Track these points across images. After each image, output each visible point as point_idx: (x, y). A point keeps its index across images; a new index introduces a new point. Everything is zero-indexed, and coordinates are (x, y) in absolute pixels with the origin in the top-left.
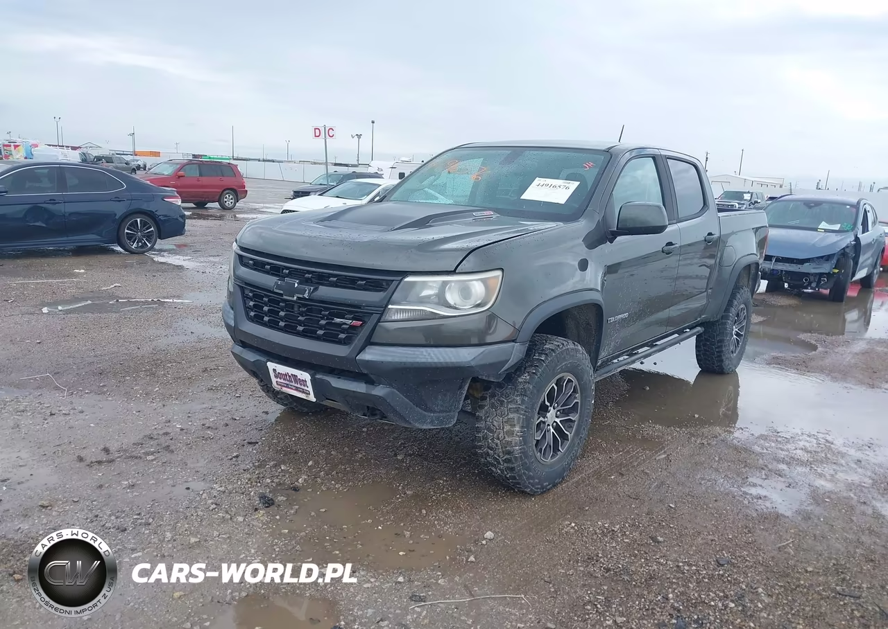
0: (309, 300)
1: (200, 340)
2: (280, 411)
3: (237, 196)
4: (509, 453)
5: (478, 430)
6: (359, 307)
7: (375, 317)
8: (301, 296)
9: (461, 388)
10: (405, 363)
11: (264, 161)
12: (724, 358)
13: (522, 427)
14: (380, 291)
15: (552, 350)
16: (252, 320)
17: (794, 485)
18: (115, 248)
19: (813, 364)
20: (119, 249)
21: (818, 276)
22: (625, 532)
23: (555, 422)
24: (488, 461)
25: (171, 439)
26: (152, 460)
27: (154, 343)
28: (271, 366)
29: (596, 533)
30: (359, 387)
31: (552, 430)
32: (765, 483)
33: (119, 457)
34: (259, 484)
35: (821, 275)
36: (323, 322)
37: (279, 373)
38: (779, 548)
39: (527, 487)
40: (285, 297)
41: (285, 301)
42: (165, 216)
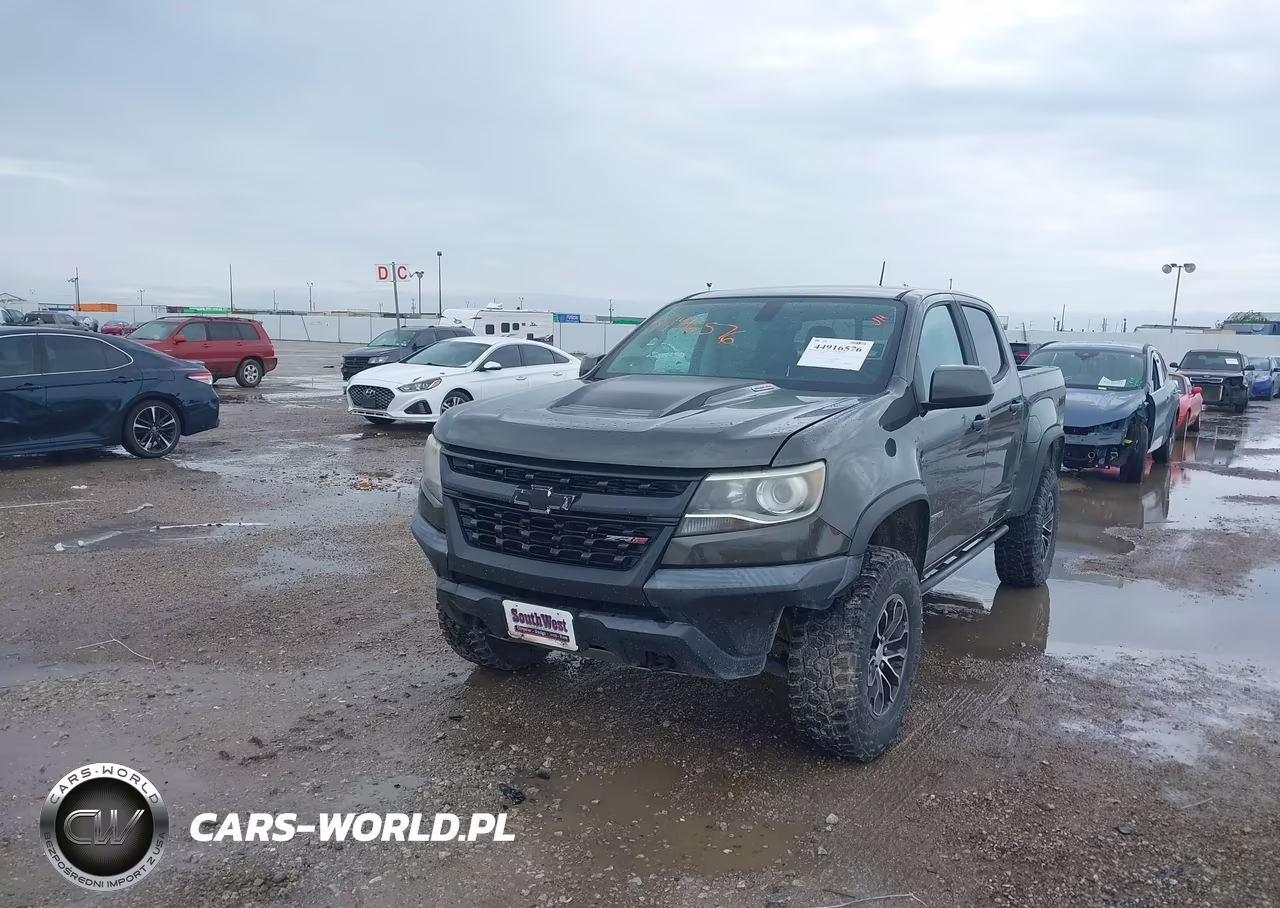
0: (570, 512)
1: (308, 580)
2: (470, 673)
3: (262, 367)
4: (841, 706)
5: (793, 677)
6: (645, 518)
7: (668, 531)
8: (558, 508)
9: (773, 620)
10: (711, 590)
11: (278, 313)
12: (1034, 565)
13: (857, 670)
14: (671, 496)
15: (883, 564)
16: (474, 543)
17: (1182, 725)
18: (114, 451)
19: (1137, 567)
20: (121, 450)
21: (1106, 450)
22: (1002, 801)
23: (883, 661)
24: (808, 720)
25: (342, 720)
26: (329, 751)
27: (244, 586)
28: (508, 605)
29: (966, 805)
30: (649, 627)
31: (881, 673)
32: (1145, 725)
33: (280, 750)
34: (492, 773)
35: (1110, 448)
36: (589, 542)
37: (521, 614)
38: (1199, 806)
39: (860, 752)
40: (532, 510)
41: (530, 515)
42: (192, 401)
